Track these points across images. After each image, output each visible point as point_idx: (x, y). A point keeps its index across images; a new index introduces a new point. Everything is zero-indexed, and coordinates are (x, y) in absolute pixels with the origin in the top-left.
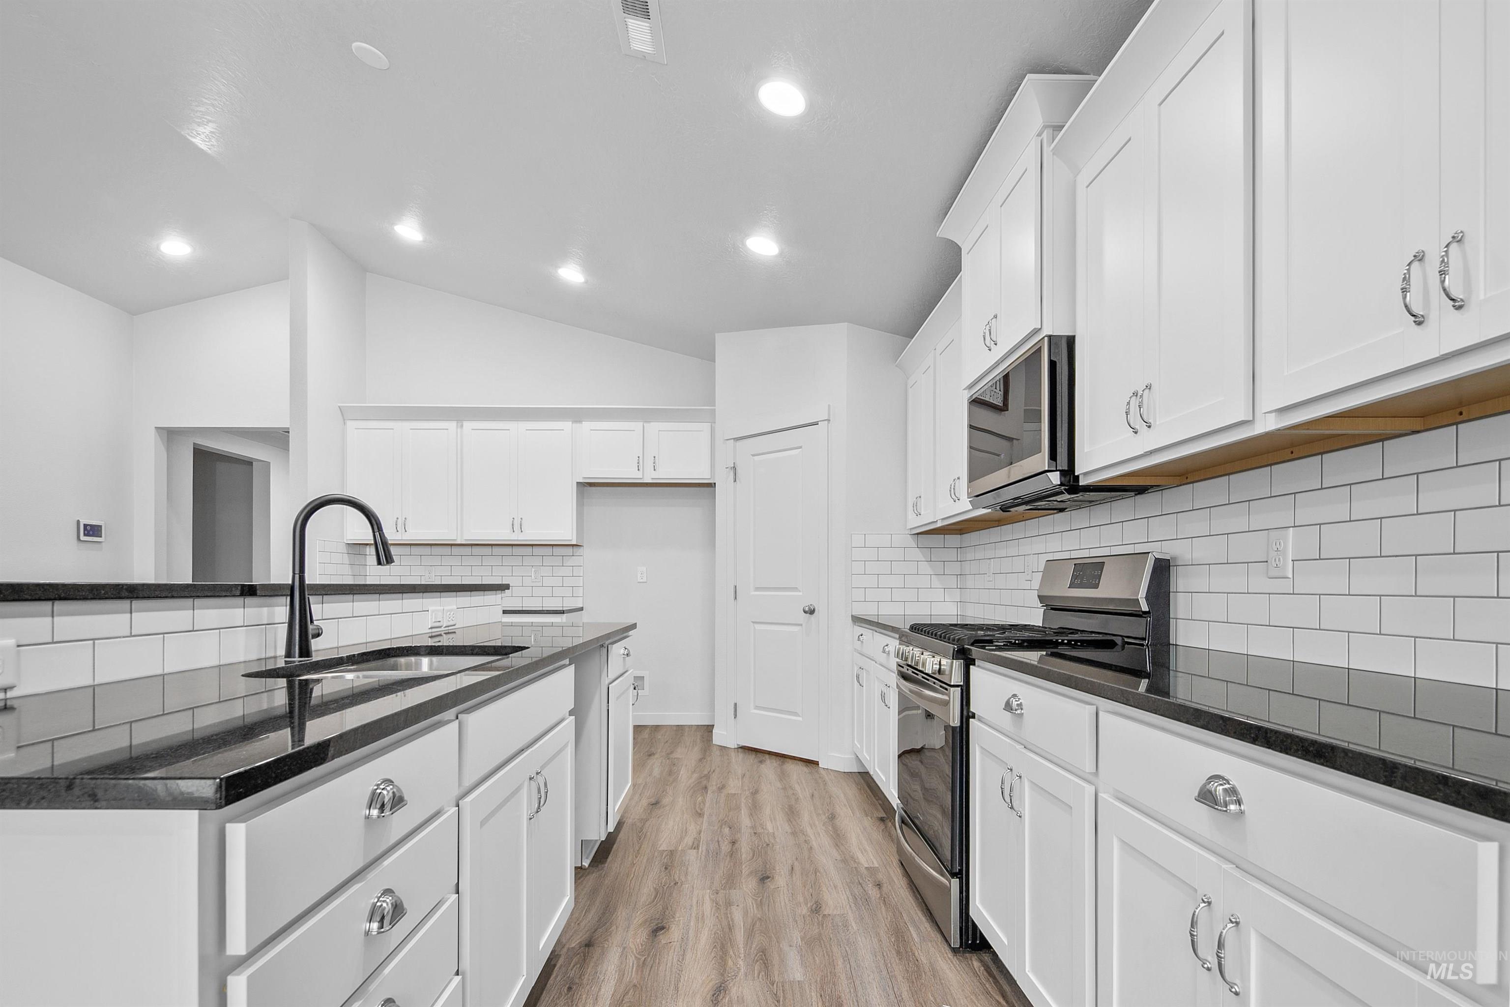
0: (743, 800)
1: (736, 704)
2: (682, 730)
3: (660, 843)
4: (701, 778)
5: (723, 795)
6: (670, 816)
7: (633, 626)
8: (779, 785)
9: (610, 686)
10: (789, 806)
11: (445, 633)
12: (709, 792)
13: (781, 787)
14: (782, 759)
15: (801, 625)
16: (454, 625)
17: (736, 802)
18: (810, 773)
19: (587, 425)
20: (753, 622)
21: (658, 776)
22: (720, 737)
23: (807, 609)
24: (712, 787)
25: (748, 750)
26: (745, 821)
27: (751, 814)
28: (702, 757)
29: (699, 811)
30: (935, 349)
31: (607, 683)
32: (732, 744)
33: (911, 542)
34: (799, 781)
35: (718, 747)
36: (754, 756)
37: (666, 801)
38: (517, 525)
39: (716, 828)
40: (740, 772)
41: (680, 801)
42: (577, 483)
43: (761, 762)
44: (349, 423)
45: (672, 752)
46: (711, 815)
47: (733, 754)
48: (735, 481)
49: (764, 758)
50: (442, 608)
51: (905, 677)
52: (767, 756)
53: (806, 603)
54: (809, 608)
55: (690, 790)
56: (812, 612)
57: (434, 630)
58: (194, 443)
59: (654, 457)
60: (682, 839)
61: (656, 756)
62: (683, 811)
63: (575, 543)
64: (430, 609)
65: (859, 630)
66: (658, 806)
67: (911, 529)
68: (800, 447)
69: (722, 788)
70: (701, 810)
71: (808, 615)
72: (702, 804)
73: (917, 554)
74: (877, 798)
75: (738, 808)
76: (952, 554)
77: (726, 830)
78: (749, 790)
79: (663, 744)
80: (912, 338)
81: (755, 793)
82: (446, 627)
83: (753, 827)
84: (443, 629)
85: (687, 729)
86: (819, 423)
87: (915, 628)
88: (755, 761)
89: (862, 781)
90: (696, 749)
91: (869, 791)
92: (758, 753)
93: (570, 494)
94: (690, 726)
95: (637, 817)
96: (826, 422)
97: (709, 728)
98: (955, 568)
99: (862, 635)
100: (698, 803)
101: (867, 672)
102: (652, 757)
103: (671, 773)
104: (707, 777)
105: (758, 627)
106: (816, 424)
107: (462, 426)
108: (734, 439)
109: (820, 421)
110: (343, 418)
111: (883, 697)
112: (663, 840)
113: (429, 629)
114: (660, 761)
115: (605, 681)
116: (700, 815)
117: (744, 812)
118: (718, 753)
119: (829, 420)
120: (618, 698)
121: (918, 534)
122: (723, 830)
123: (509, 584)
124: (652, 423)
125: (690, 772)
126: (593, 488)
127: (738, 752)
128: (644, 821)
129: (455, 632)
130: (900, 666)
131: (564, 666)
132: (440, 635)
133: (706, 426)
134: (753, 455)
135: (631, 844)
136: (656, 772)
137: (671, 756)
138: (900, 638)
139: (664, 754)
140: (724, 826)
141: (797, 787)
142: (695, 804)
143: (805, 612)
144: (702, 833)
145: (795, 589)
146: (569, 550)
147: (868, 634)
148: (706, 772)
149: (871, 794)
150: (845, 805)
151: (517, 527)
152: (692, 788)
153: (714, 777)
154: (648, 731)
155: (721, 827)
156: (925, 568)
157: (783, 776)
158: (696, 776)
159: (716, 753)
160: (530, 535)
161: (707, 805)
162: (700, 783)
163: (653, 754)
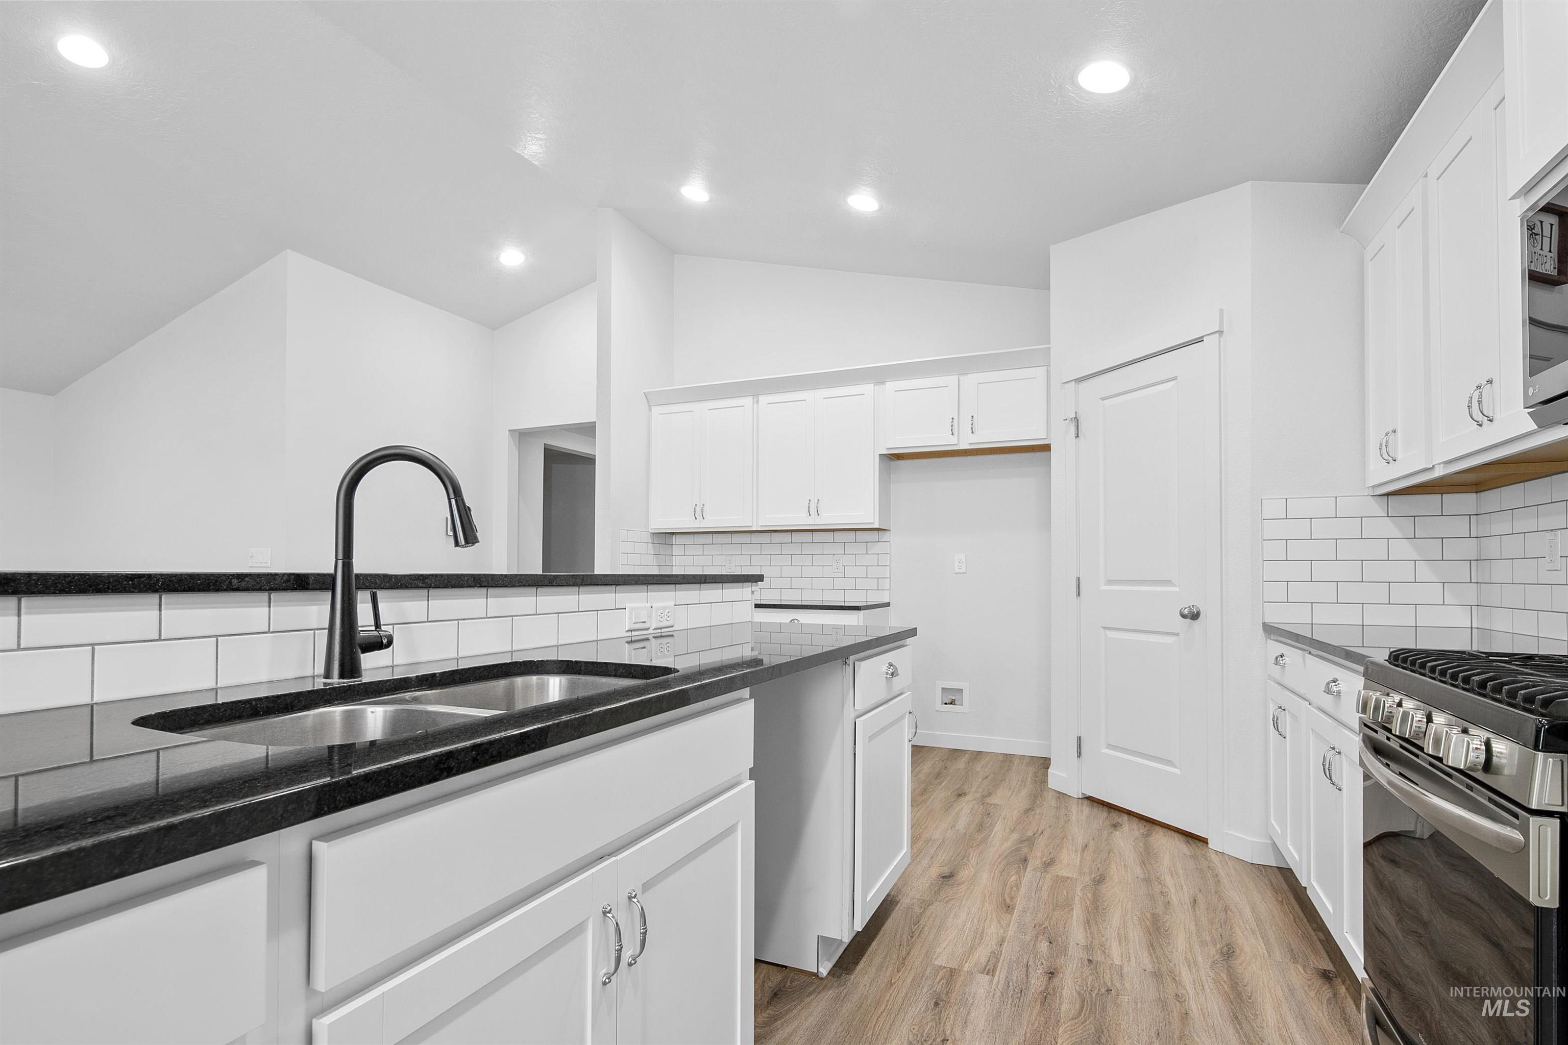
0: (1078, 889)
1: (1080, 738)
2: (1010, 761)
3: (939, 950)
4: (1022, 842)
5: (1048, 877)
6: (964, 902)
7: (913, 632)
8: (1138, 871)
9: (857, 720)
10: (1153, 915)
11: (655, 637)
12: (1029, 868)
13: (1142, 876)
14: (1148, 825)
15: (1178, 634)
16: (672, 626)
17: (1067, 893)
18: (1194, 857)
19: (891, 386)
20: (1104, 628)
21: (962, 831)
22: (1058, 778)
23: (1186, 612)
24: (1035, 862)
25: (1098, 803)
26: (1077, 934)
27: (1088, 922)
28: (1029, 807)
29: (1008, 901)
30: (1426, 176)
31: (853, 715)
32: (1075, 792)
33: (1376, 508)
34: (1172, 869)
35: (1054, 793)
36: (1105, 814)
37: (964, 874)
38: (814, 508)
39: (1028, 938)
40: (1080, 841)
41: (985, 877)
42: (880, 455)
43: (1115, 826)
44: (655, 410)
45: (990, 794)
46: (1024, 911)
47: (1074, 808)
48: (1077, 436)
49: (1120, 821)
50: (649, 605)
51: (1378, 750)
52: (1126, 817)
53: (1186, 603)
54: (1190, 612)
55: (1003, 860)
56: (1195, 616)
57: (634, 633)
58: (545, 444)
59: (972, 417)
60: (972, 949)
61: (968, 798)
62: (985, 896)
63: (878, 527)
64: (628, 606)
65: (1275, 648)
66: (951, 881)
67: (1374, 487)
68: (1175, 378)
69: (1049, 864)
70: (1012, 899)
71: (1188, 621)
72: (1015, 889)
73: (1388, 527)
74: (1315, 925)
75: (1068, 905)
76: (1460, 527)
77: (1043, 946)
78: (1090, 873)
79: (980, 780)
80: (1368, 184)
81: (1099, 880)
82: (655, 629)
83: (1088, 948)
84: (651, 631)
85: (1016, 762)
86: (1205, 338)
87: (1400, 658)
88: (1105, 824)
89: (1285, 887)
90: (1024, 792)
91: (1297, 907)
92: (1113, 811)
93: (871, 468)
94: (1022, 757)
95: (918, 897)
96: (1217, 335)
97: (1045, 763)
98: (1469, 548)
99: (1282, 656)
100: (1008, 886)
101: (1295, 717)
102: (962, 799)
103: (982, 826)
104: (1030, 841)
105: (1111, 634)
106: (1200, 340)
107: (758, 402)
108: (1075, 380)
109: (1205, 335)
110: (648, 403)
111: (1327, 771)
112: (946, 943)
113: (628, 631)
114: (971, 806)
115: (849, 714)
116: (1009, 908)
117: (1078, 913)
118: (1053, 803)
119: (1221, 332)
120: (871, 738)
121: (1388, 495)
122: (1038, 945)
123: (763, 575)
124: (969, 375)
125: (1007, 830)
126: (902, 463)
127: (1082, 804)
128: (926, 904)
129: (672, 636)
130: (1366, 725)
131: (740, 700)
132: (647, 639)
133: (1041, 372)
134: (1103, 399)
135: (897, 943)
136: (961, 825)
137: (988, 800)
138: (1366, 675)
139: (979, 795)
140: (1041, 937)
141: (1169, 881)
142: (1005, 885)
143: (1184, 616)
144: (1005, 944)
145: (1168, 582)
146: (874, 536)
147: (1293, 656)
148: (1030, 834)
149: (1302, 915)
150: (1253, 932)
151: (813, 511)
152: (1006, 857)
153: (1041, 842)
154: (965, 759)
155: (1037, 937)
156: (1403, 549)
157: (1147, 856)
158: (1015, 836)
159: (1050, 801)
160: (828, 519)
161: (1023, 890)
162: (1017, 850)
163: (965, 794)
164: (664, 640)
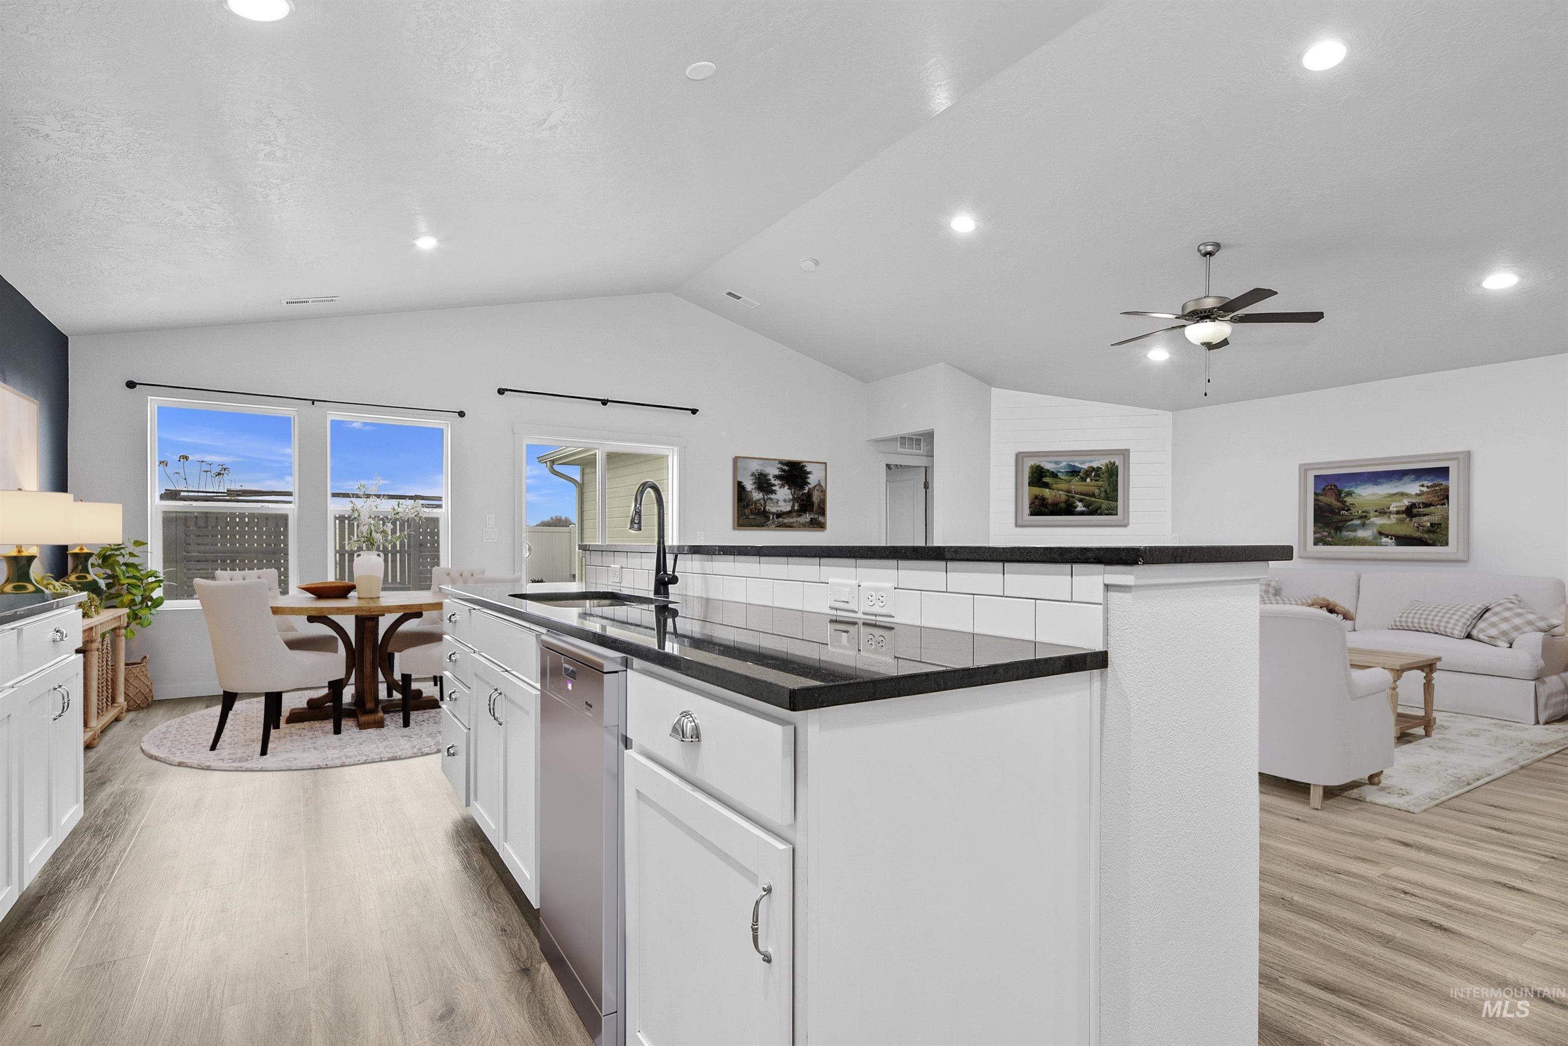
164: (878, 632)
